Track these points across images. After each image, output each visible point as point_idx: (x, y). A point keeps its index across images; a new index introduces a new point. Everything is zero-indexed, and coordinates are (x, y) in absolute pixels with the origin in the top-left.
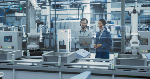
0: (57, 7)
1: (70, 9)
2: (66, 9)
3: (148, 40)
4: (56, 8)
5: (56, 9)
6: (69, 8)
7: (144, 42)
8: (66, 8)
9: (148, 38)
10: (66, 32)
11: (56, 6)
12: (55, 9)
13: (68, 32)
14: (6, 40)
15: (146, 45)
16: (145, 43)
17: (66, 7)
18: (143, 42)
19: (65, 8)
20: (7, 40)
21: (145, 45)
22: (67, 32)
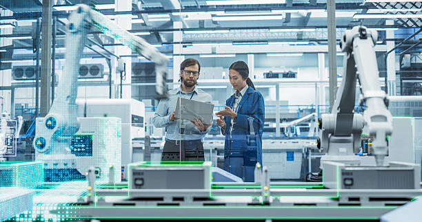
20: (71, 147)
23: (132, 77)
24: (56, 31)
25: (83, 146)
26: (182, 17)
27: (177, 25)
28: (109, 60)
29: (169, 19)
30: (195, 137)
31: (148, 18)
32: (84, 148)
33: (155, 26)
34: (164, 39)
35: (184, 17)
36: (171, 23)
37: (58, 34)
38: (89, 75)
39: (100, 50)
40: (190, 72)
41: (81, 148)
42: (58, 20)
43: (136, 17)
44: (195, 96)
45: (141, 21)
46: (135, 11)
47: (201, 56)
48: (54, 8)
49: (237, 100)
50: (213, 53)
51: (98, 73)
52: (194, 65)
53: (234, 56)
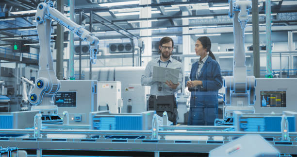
0: (83, 51)
1: (110, 54)
2: (102, 55)
3: (285, 95)
4: (82, 53)
5: (82, 56)
6: (107, 53)
7: (277, 100)
8: (102, 53)
9: (285, 91)
10: (112, 87)
11: (81, 49)
12: (80, 55)
13: (116, 87)
14: (60, 100)
15: (282, 106)
16: (278, 102)
17: (101, 51)
18: (273, 99)
19: (100, 54)
20: (62, 101)
21: (279, 106)
22: (114, 87)
23: (153, 51)
24: (92, 21)
25: (70, 100)
26: (188, 8)
27: (185, 13)
28: (132, 40)
29: (179, 10)
30: (169, 93)
31: (164, 10)
32: (71, 101)
33: (170, 15)
34: (175, 24)
35: (189, 8)
36: (180, 13)
37: (93, 23)
38: (125, 50)
39: (125, 33)
40: (166, 47)
41: (68, 101)
42: (93, 13)
43: (156, 9)
44: (170, 64)
45: (159, 12)
46: (154, 5)
47: (196, 36)
48: (100, 5)
49: (200, 66)
50: (205, 33)
51: (130, 49)
52: (169, 42)
53: (220, 35)
